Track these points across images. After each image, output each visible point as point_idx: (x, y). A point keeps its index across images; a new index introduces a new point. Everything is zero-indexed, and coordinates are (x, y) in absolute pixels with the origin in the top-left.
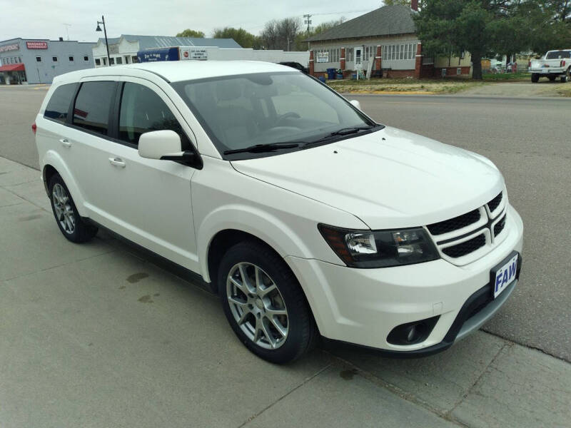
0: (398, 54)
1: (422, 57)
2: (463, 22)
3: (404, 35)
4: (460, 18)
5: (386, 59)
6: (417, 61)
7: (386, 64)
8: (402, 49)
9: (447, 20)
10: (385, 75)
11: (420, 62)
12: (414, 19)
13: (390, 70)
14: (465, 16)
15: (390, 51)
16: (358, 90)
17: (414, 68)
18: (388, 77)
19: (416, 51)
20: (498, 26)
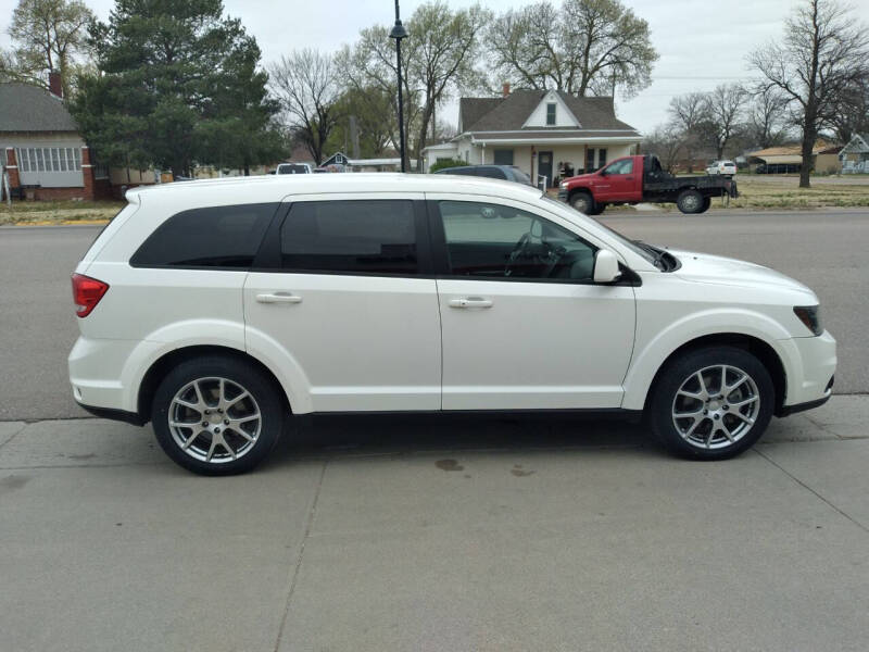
0: (48, 163)
1: (92, 168)
2: (161, 121)
3: (54, 133)
4: (154, 115)
5: (26, 169)
6: (85, 175)
7: (28, 178)
8: (55, 156)
9: (130, 115)
10: (30, 195)
11: (90, 174)
12: (70, 111)
13: (38, 187)
14: (161, 112)
15: (32, 158)
16: (30, 219)
17: (81, 184)
18: (36, 199)
19: (81, 159)
20: (211, 130)
